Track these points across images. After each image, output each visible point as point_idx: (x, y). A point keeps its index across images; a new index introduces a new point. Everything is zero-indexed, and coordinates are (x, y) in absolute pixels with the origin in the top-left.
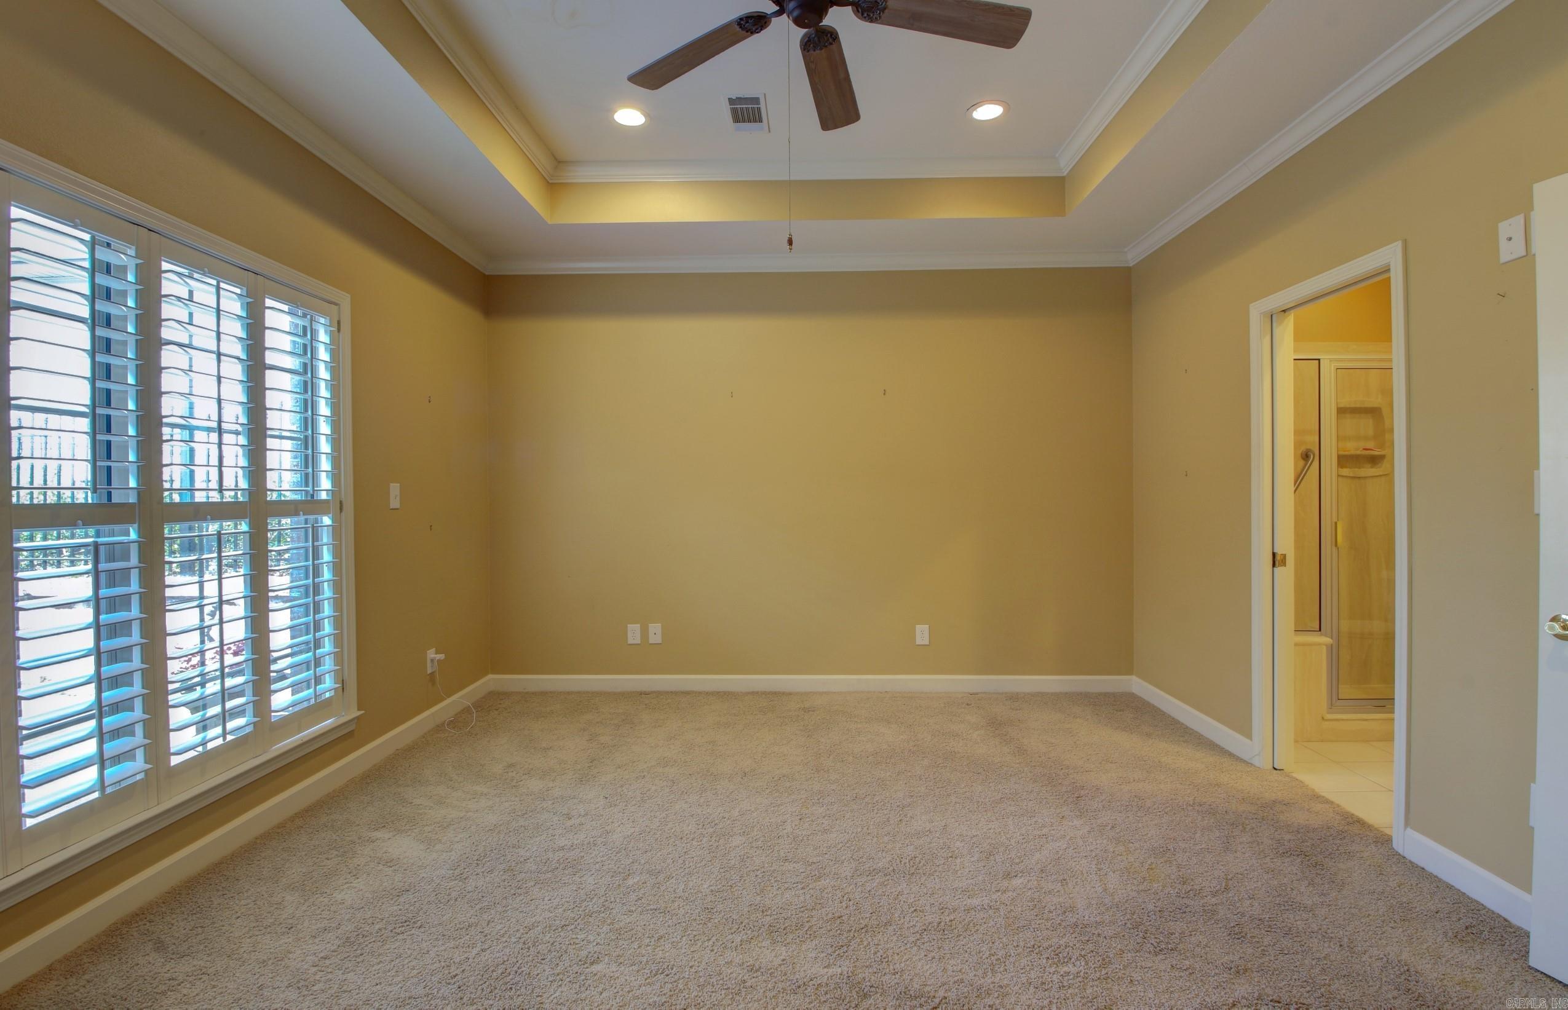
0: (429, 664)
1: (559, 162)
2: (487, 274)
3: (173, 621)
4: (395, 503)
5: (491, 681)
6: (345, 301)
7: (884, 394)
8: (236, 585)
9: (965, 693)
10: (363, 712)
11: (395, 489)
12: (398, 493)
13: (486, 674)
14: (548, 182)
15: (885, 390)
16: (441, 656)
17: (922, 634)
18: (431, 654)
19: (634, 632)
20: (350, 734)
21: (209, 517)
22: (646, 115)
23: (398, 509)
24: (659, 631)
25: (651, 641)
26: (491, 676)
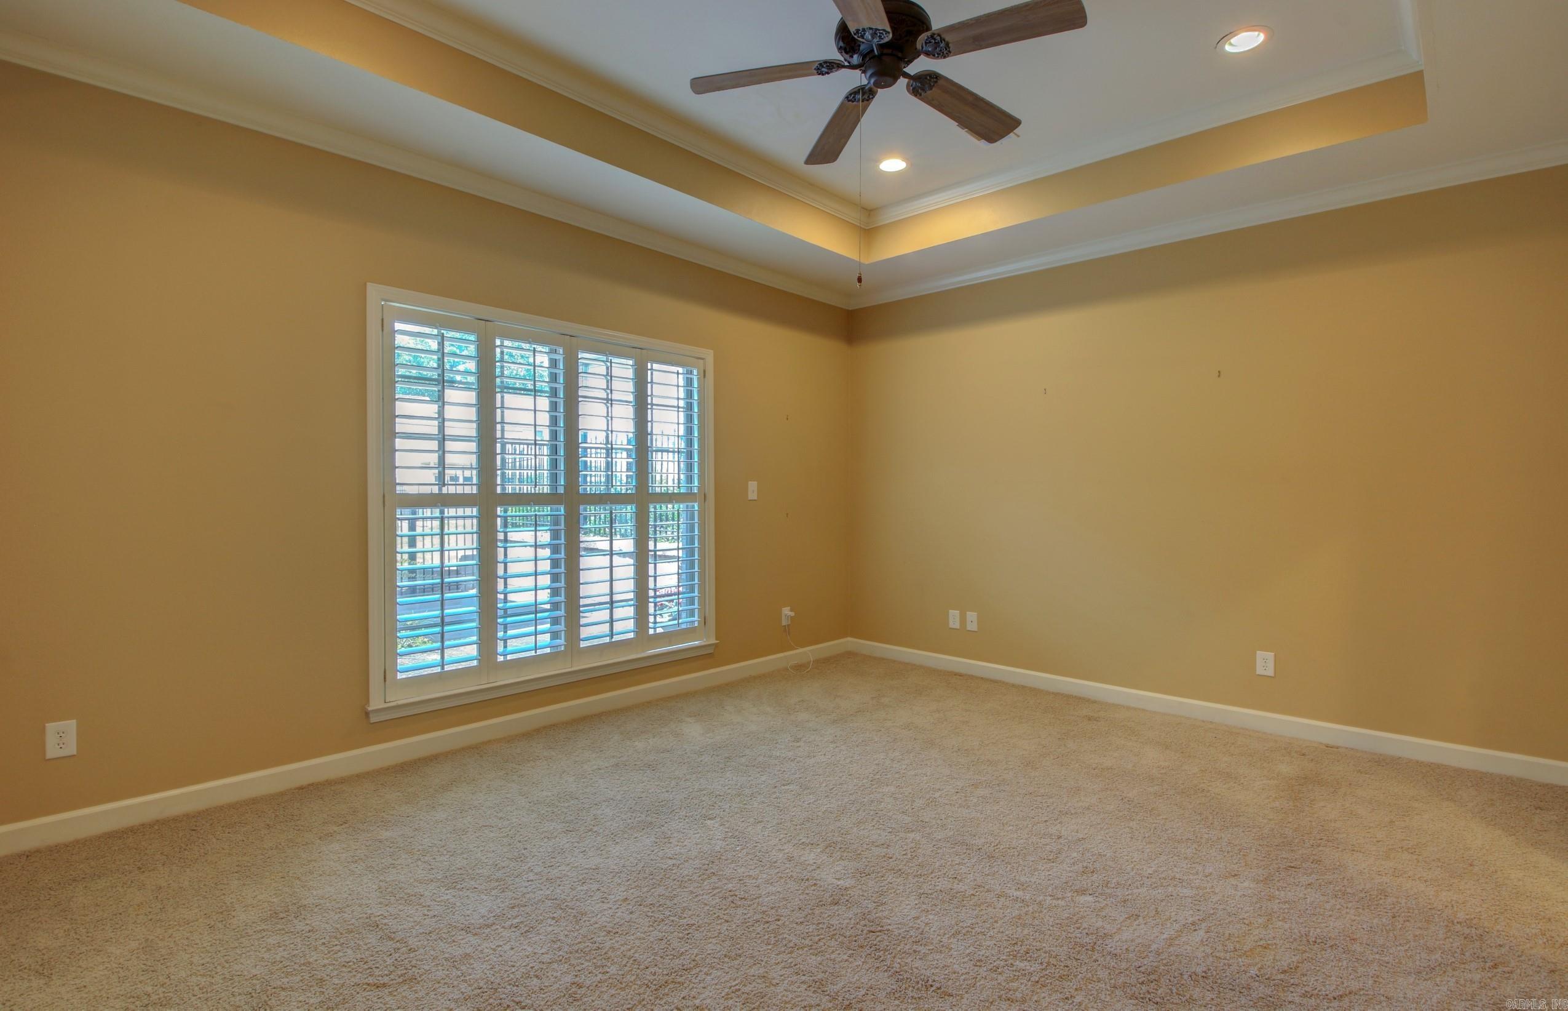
0: (783, 618)
1: (869, 212)
2: (850, 309)
3: (586, 562)
4: (752, 495)
5: (849, 643)
6: (709, 355)
7: (1219, 376)
8: (626, 545)
9: (1321, 743)
10: (718, 641)
11: (753, 486)
12: (756, 489)
13: (845, 636)
14: (865, 229)
15: (1219, 372)
16: (792, 614)
17: (1265, 663)
18: (786, 611)
19: (954, 618)
20: (710, 655)
21: (609, 502)
22: (905, 159)
23: (755, 500)
24: (975, 619)
25: (969, 628)
26: (849, 639)
